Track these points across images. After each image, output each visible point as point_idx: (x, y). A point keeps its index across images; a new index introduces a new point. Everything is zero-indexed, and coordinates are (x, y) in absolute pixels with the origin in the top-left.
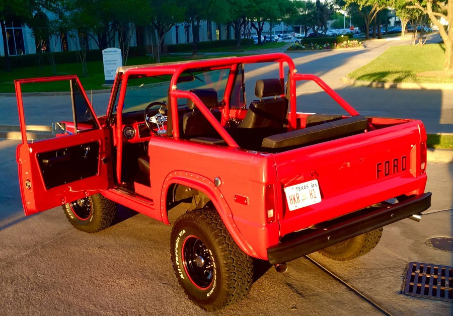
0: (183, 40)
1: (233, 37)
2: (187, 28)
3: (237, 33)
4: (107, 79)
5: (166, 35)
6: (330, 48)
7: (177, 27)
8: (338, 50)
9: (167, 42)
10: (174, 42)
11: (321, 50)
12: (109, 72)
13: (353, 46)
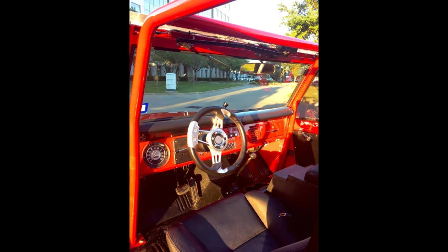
0: (204, 76)
1: (225, 76)
2: (206, 71)
3: (228, 75)
4: (167, 88)
5: (197, 73)
6: (267, 85)
7: (202, 70)
8: (271, 86)
9: (197, 76)
10: (200, 76)
11: (263, 85)
12: (169, 85)
13: (277, 85)
